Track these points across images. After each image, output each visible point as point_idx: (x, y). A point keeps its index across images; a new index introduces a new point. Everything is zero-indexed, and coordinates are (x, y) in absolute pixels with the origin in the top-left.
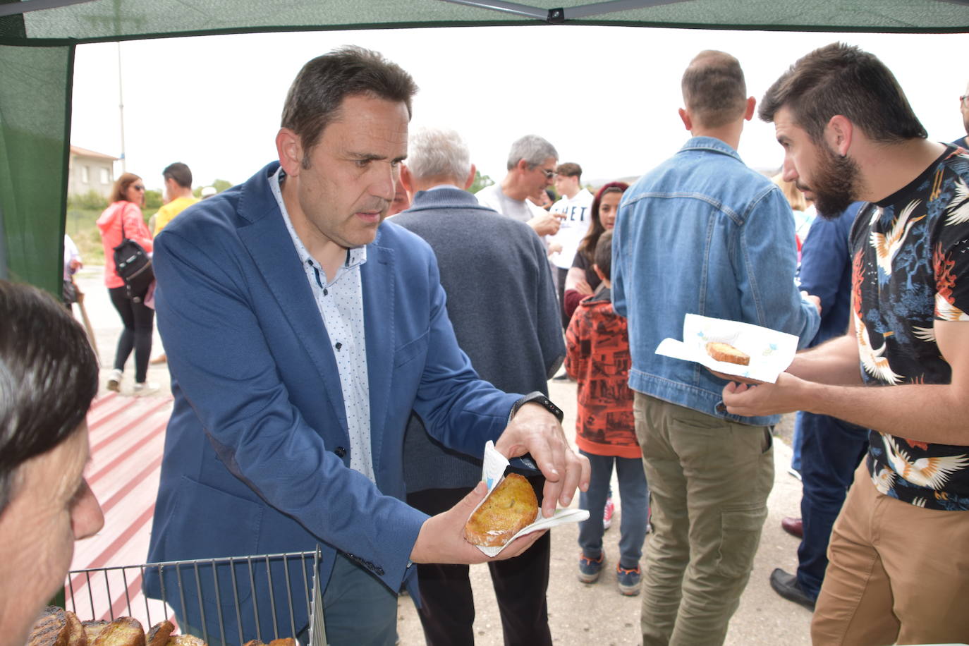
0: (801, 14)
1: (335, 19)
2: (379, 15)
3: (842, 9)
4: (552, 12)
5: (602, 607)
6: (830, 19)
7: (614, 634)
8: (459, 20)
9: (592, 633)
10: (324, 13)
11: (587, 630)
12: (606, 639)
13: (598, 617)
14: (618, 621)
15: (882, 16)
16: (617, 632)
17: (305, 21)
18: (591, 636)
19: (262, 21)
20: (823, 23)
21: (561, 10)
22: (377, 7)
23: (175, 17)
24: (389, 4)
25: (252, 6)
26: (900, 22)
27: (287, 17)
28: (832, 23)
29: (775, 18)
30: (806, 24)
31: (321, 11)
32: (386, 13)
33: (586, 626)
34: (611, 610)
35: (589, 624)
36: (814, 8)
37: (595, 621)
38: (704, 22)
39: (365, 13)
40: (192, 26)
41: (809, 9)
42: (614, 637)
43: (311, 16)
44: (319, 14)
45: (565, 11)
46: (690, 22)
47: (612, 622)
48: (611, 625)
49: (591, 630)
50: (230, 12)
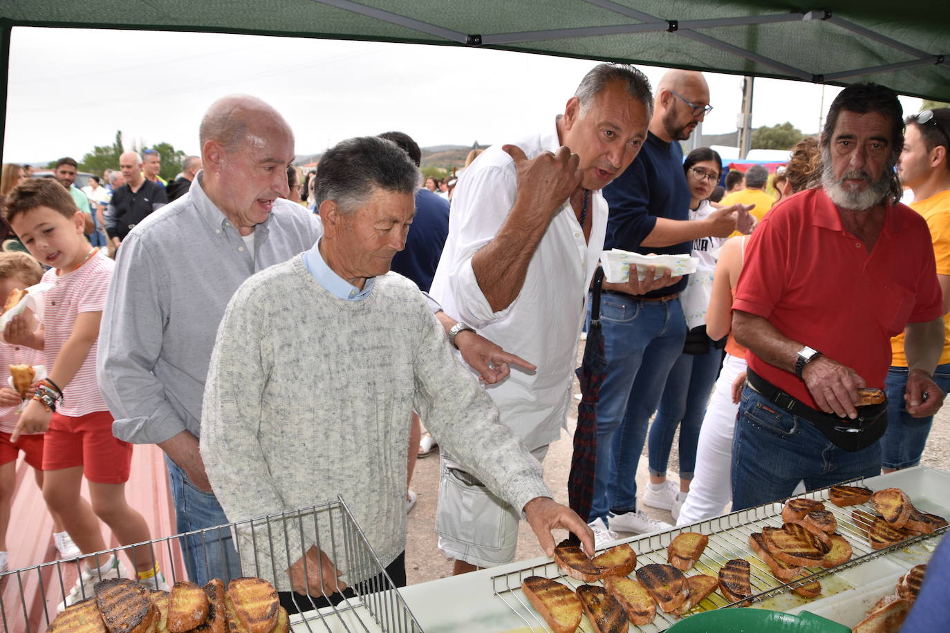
0: (643, 52)
1: (284, 26)
2: (324, 26)
3: (669, 50)
4: (473, 37)
5: (423, 548)
6: (661, 57)
7: (441, 569)
8: (391, 36)
9: (422, 570)
10: (274, 20)
11: (416, 569)
12: (435, 573)
13: (422, 557)
14: (441, 557)
15: (694, 58)
16: (442, 566)
17: (256, 26)
18: (422, 573)
19: (215, 22)
20: (656, 60)
21: (479, 37)
22: (322, 19)
23: (125, 10)
24: (333, 18)
25: (206, 7)
26: (704, 63)
27: (240, 20)
28: (662, 61)
29: (625, 54)
30: (645, 60)
31: (272, 17)
32: (330, 25)
33: (415, 566)
34: (431, 549)
35: (417, 564)
36: (651, 48)
37: (421, 560)
38: (576, 53)
39: (311, 23)
40: (144, 20)
41: (648, 49)
42: (442, 571)
43: (262, 22)
44: (269, 20)
45: (483, 38)
46: (567, 52)
47: (436, 559)
48: (435, 562)
49: (420, 568)
50: (183, 10)
